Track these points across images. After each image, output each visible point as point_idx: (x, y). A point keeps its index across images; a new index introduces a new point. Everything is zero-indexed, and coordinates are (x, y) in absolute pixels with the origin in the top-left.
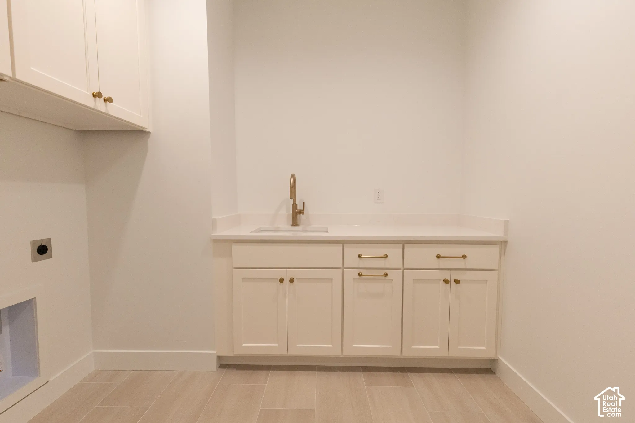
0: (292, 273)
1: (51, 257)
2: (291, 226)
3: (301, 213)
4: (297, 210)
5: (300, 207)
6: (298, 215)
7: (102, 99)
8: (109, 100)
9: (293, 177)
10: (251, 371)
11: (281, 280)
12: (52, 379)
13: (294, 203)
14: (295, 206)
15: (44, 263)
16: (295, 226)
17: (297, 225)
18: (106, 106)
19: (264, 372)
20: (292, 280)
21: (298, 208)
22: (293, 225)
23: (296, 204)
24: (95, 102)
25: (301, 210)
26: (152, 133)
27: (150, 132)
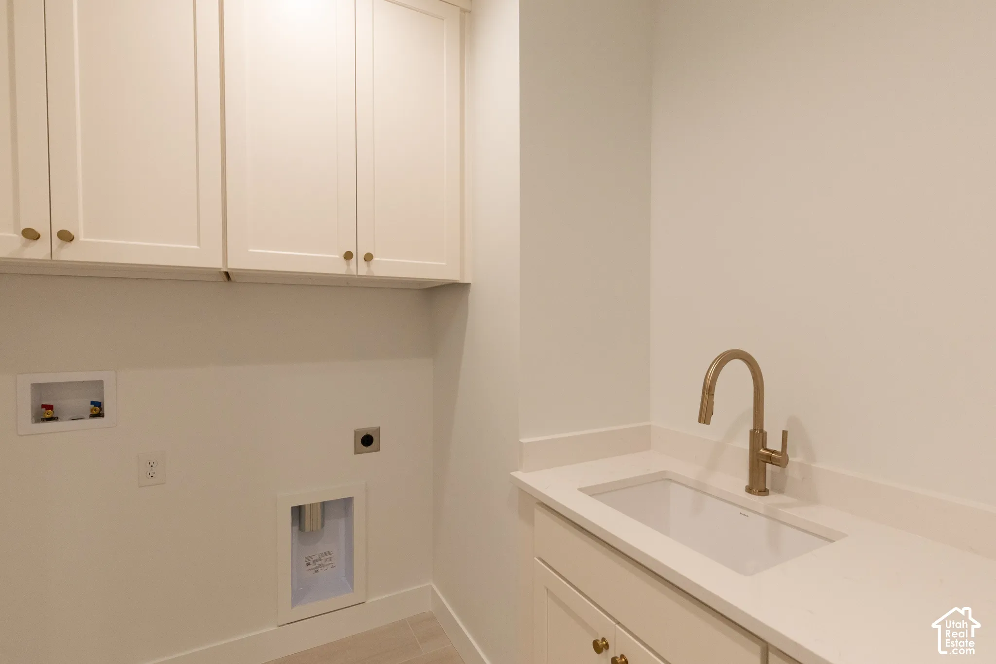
1: (378, 450)
2: (744, 489)
3: (776, 459)
4: (764, 447)
5: (774, 443)
6: (769, 466)
11: (599, 647)
13: (755, 430)
14: (758, 436)
15: (369, 456)
16: (754, 493)
17: (764, 492)
18: (369, 266)
21: (768, 447)
22: (749, 490)
23: (762, 431)
24: (348, 265)
25: (773, 452)
26: (472, 286)
27: (470, 283)
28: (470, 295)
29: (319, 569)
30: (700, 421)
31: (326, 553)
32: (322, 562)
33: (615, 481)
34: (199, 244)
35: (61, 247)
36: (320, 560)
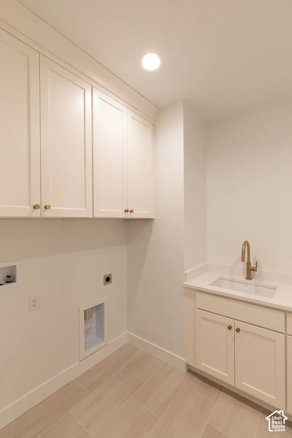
0: (238, 325)
1: (111, 283)
2: (245, 278)
3: (254, 270)
4: (250, 267)
5: (253, 265)
6: (252, 272)
7: (129, 212)
8: (132, 211)
9: (246, 244)
10: (208, 385)
11: (230, 328)
12: (110, 343)
13: (248, 262)
14: (249, 264)
15: (109, 285)
16: (248, 279)
17: (251, 279)
18: (131, 214)
19: (217, 390)
20: (238, 330)
21: (251, 266)
22: (247, 279)
23: (250, 262)
24: (126, 214)
25: (254, 268)
26: (155, 219)
27: (154, 219)
28: (153, 223)
29: (87, 336)
30: (242, 261)
31: (89, 329)
32: (88, 332)
33: (212, 282)
34: (85, 208)
35: (44, 211)
36: (87, 331)
